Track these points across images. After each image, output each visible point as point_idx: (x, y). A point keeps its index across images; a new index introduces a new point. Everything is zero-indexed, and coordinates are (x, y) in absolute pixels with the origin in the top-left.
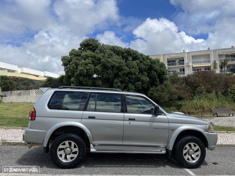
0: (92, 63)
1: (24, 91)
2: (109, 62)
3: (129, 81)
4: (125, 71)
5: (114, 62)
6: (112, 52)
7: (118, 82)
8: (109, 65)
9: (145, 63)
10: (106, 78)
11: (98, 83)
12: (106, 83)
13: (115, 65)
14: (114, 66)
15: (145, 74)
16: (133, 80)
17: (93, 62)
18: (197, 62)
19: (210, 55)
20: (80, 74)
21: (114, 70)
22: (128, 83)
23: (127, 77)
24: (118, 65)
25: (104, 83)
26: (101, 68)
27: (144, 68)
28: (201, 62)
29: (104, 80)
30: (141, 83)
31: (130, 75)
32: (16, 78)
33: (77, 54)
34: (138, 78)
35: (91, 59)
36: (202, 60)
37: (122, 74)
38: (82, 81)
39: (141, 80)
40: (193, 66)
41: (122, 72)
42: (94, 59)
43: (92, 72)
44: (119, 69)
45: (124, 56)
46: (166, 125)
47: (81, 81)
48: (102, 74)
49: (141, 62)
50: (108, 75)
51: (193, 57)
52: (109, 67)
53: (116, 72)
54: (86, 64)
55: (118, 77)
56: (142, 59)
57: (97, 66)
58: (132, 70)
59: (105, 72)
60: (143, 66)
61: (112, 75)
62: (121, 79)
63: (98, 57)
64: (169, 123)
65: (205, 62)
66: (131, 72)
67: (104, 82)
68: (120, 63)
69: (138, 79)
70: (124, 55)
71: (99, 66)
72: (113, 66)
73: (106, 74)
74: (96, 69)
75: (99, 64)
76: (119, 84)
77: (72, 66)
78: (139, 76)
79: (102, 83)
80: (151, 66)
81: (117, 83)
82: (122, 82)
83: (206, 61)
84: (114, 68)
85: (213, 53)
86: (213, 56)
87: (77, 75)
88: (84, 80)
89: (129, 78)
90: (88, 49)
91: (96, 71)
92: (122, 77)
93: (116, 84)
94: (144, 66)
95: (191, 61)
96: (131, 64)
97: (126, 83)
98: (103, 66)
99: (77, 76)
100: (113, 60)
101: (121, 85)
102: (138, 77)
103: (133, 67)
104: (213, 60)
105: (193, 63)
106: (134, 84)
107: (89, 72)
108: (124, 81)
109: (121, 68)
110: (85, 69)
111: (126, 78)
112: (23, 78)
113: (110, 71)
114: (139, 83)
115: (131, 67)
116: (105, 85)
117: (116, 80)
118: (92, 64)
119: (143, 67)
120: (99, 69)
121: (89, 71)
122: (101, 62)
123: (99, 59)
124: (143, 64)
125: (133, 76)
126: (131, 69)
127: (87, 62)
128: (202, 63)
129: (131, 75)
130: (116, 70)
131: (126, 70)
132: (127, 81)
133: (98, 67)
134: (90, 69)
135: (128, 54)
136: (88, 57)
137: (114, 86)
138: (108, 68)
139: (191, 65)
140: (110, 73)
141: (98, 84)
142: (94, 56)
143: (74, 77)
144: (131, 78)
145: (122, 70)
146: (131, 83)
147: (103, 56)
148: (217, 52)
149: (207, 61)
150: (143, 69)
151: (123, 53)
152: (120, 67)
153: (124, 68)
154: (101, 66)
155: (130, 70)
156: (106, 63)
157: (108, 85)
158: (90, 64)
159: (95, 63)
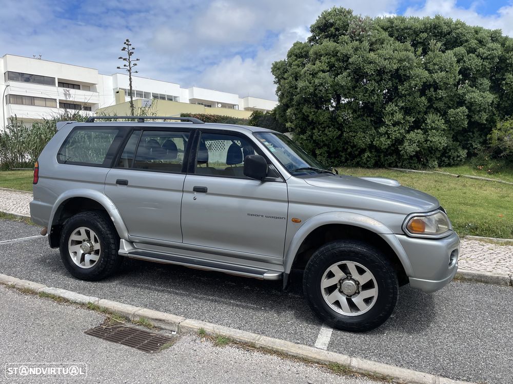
0: (328, 69)
1: (216, 142)
2: (371, 63)
3: (429, 108)
4: (417, 81)
5: (385, 59)
6: (385, 35)
7: (395, 111)
8: (369, 69)
9: (485, 51)
11: (342, 118)
13: (385, 67)
14: (384, 72)
15: (481, 84)
16: (441, 105)
17: (331, 66)
20: (303, 100)
21: (385, 80)
22: (426, 113)
23: (423, 98)
24: (395, 67)
25: (359, 116)
26: (350, 78)
27: (479, 67)
30: (467, 110)
31: (432, 89)
32: (206, 117)
33: (301, 53)
34: (459, 98)
35: (327, 61)
37: (406, 91)
38: (308, 116)
39: (466, 102)
41: (406, 84)
42: (333, 60)
43: (327, 90)
44: (399, 76)
45: (420, 40)
46: (282, 207)
47: (306, 114)
48: (353, 93)
49: (471, 51)
50: (366, 94)
52: (370, 75)
54: (314, 75)
55: (397, 100)
56: (473, 43)
57: (339, 76)
58: (439, 76)
61: (378, 95)
62: (403, 104)
63: (342, 54)
64: (288, 202)
66: (435, 81)
67: (359, 113)
68: (400, 61)
69: (458, 100)
70: (421, 38)
71: (345, 74)
72: (381, 72)
73: (362, 94)
74: (338, 84)
75: (346, 69)
76: (399, 116)
77: (288, 83)
78: (460, 92)
79: (353, 117)
80: (503, 59)
81: (392, 114)
82: (407, 111)
84: (385, 76)
87: (297, 101)
88: (311, 113)
89: (430, 100)
90: (326, 37)
91: (337, 87)
92: (407, 97)
93: (391, 118)
96: (436, 60)
97: (420, 112)
98: (355, 73)
99: (299, 104)
100: (383, 56)
101: (404, 119)
102: (459, 94)
103: (441, 67)
106: (444, 114)
107: (321, 91)
108: (415, 108)
109: (404, 75)
110: (310, 85)
111: (419, 100)
112: (220, 116)
114: (458, 110)
115: (437, 67)
117: (390, 107)
118: (328, 71)
119: (477, 65)
120: (344, 83)
121: (319, 90)
122: (350, 63)
123: (346, 58)
124: (478, 55)
125: (442, 93)
126: (436, 72)
127: (317, 69)
129: (434, 91)
130: (389, 79)
131: (417, 77)
132: (423, 109)
133: (343, 79)
134: (322, 84)
135: (435, 33)
136: (321, 56)
137: (385, 122)
140: (374, 90)
141: (344, 120)
142: (333, 52)
143: (292, 106)
144: (436, 97)
145: (408, 78)
146: (437, 110)
147: (356, 50)
150: (477, 71)
151: (416, 33)
152: (401, 72)
153: (412, 73)
154: (349, 75)
155: (432, 77)
156: (363, 66)
157: (371, 120)
158: (324, 71)
159: (336, 67)
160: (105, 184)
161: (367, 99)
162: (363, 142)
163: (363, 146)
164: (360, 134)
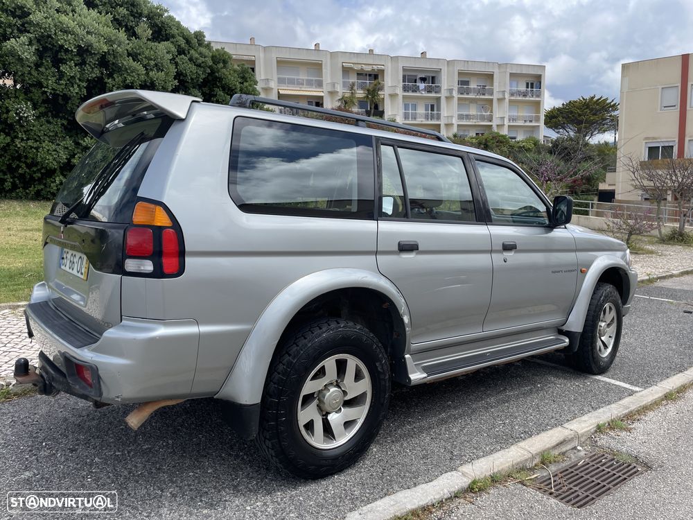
2: (67, 32)
4: (134, 76)
5: (89, 33)
8: (67, 42)
9: (197, 59)
10: (55, 95)
11: (18, 114)
12: (50, 114)
13: (91, 45)
14: (87, 50)
18: (291, 82)
19: (323, 65)
21: (90, 65)
24: (104, 48)
25: (43, 115)
26: (32, 49)
27: (193, 74)
28: (300, 83)
29: (44, 102)
36: (303, 76)
40: (281, 92)
41: (118, 79)
45: (117, 17)
49: (181, 52)
50: (62, 82)
51: (281, 63)
52: (67, 50)
53: (96, 73)
56: (181, 42)
57: (14, 41)
58: (157, 76)
59: (46, 69)
60: (189, 69)
61: (79, 86)
65: (309, 83)
66: (153, 82)
67: (42, 110)
68: (109, 41)
70: (118, 14)
71: (25, 39)
72: (84, 51)
73: (54, 79)
74: (12, 54)
75: (23, 31)
79: (36, 115)
80: (213, 72)
83: (312, 80)
84: (89, 60)
85: (329, 61)
86: (329, 68)
91: (12, 59)
94: (194, 68)
95: (275, 77)
96: (149, 52)
98: (40, 41)
100: (84, 26)
103: (156, 65)
104: (329, 81)
105: (281, 81)
109: (113, 63)
113: (70, 67)
115: (152, 63)
116: (49, 122)
119: (191, 71)
120: (24, 55)
122: (31, 23)
123: (22, 12)
124: (191, 60)
126: (152, 70)
128: (303, 84)
130: (96, 66)
133: (22, 46)
135: (134, 11)
138: (62, 55)
139: (273, 87)
140: (73, 77)
141: (20, 118)
145: (120, 70)
148: (341, 60)
149: (316, 80)
150: (191, 78)
151: (112, 4)
152: (110, 58)
153: (125, 63)
154: (31, 43)
155: (147, 74)
156: (56, 35)
157: (63, 125)
160: (376, 253)
161: (63, 89)
162: (54, 159)
163: (55, 165)
164: (46, 145)
